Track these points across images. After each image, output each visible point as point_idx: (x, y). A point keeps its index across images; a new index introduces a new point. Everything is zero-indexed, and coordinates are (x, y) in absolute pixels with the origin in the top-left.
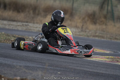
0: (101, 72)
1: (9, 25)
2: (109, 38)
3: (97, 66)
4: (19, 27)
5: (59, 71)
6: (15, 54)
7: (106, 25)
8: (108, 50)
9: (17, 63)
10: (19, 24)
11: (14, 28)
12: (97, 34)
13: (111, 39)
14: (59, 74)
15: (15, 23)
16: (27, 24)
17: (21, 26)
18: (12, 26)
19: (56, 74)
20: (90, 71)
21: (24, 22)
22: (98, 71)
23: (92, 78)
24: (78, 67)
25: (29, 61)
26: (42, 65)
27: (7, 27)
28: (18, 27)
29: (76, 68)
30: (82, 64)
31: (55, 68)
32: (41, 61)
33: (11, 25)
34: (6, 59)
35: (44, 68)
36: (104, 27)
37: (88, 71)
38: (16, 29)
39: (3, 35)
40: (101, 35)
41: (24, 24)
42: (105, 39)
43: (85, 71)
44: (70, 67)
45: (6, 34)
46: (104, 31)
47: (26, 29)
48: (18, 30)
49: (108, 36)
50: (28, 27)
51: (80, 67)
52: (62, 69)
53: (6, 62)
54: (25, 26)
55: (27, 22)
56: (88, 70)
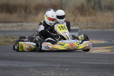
0: (105, 63)
1: (5, 27)
2: (101, 28)
3: (100, 59)
4: (15, 27)
5: (66, 68)
6: (21, 56)
7: (95, 15)
8: (103, 40)
9: (24, 64)
10: (14, 24)
11: (10, 30)
12: (89, 26)
13: (103, 28)
14: (66, 70)
15: (10, 25)
16: (21, 24)
17: (16, 26)
18: (8, 28)
19: (64, 71)
20: (94, 64)
21: (18, 22)
22: (102, 63)
23: (98, 71)
24: (82, 61)
25: (35, 62)
26: (49, 64)
27: (3, 29)
28: (13, 28)
29: (80, 62)
30: (85, 58)
31: (61, 66)
32: (46, 60)
33: (7, 26)
34: (13, 62)
35: (51, 66)
36: (94, 17)
37: (92, 65)
38: (12, 30)
39: (2, 38)
40: (92, 26)
41: (19, 24)
42: (97, 30)
43: (90, 64)
44: (75, 62)
45: (5, 36)
46: (95, 22)
47: (22, 29)
48: (14, 31)
49: (100, 26)
50: (23, 26)
51: (85, 61)
52: (68, 66)
53: (15, 65)
54: (20, 26)
55: (21, 22)
56: (93, 63)
